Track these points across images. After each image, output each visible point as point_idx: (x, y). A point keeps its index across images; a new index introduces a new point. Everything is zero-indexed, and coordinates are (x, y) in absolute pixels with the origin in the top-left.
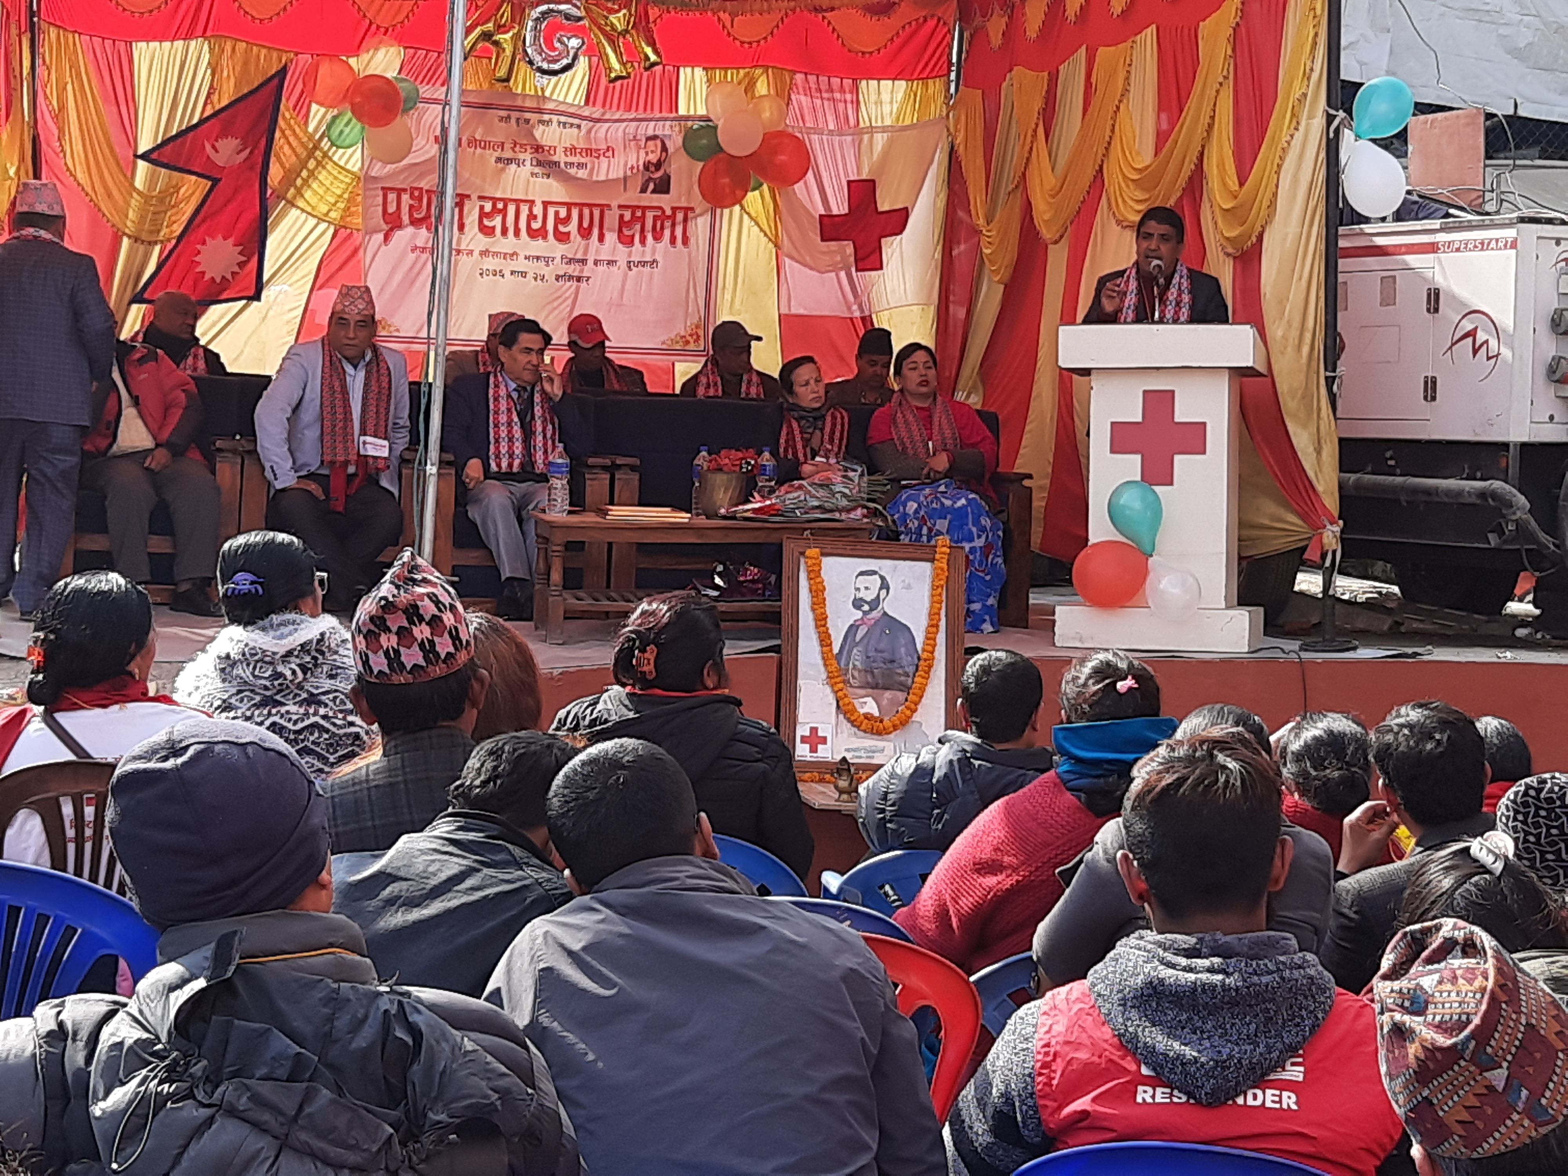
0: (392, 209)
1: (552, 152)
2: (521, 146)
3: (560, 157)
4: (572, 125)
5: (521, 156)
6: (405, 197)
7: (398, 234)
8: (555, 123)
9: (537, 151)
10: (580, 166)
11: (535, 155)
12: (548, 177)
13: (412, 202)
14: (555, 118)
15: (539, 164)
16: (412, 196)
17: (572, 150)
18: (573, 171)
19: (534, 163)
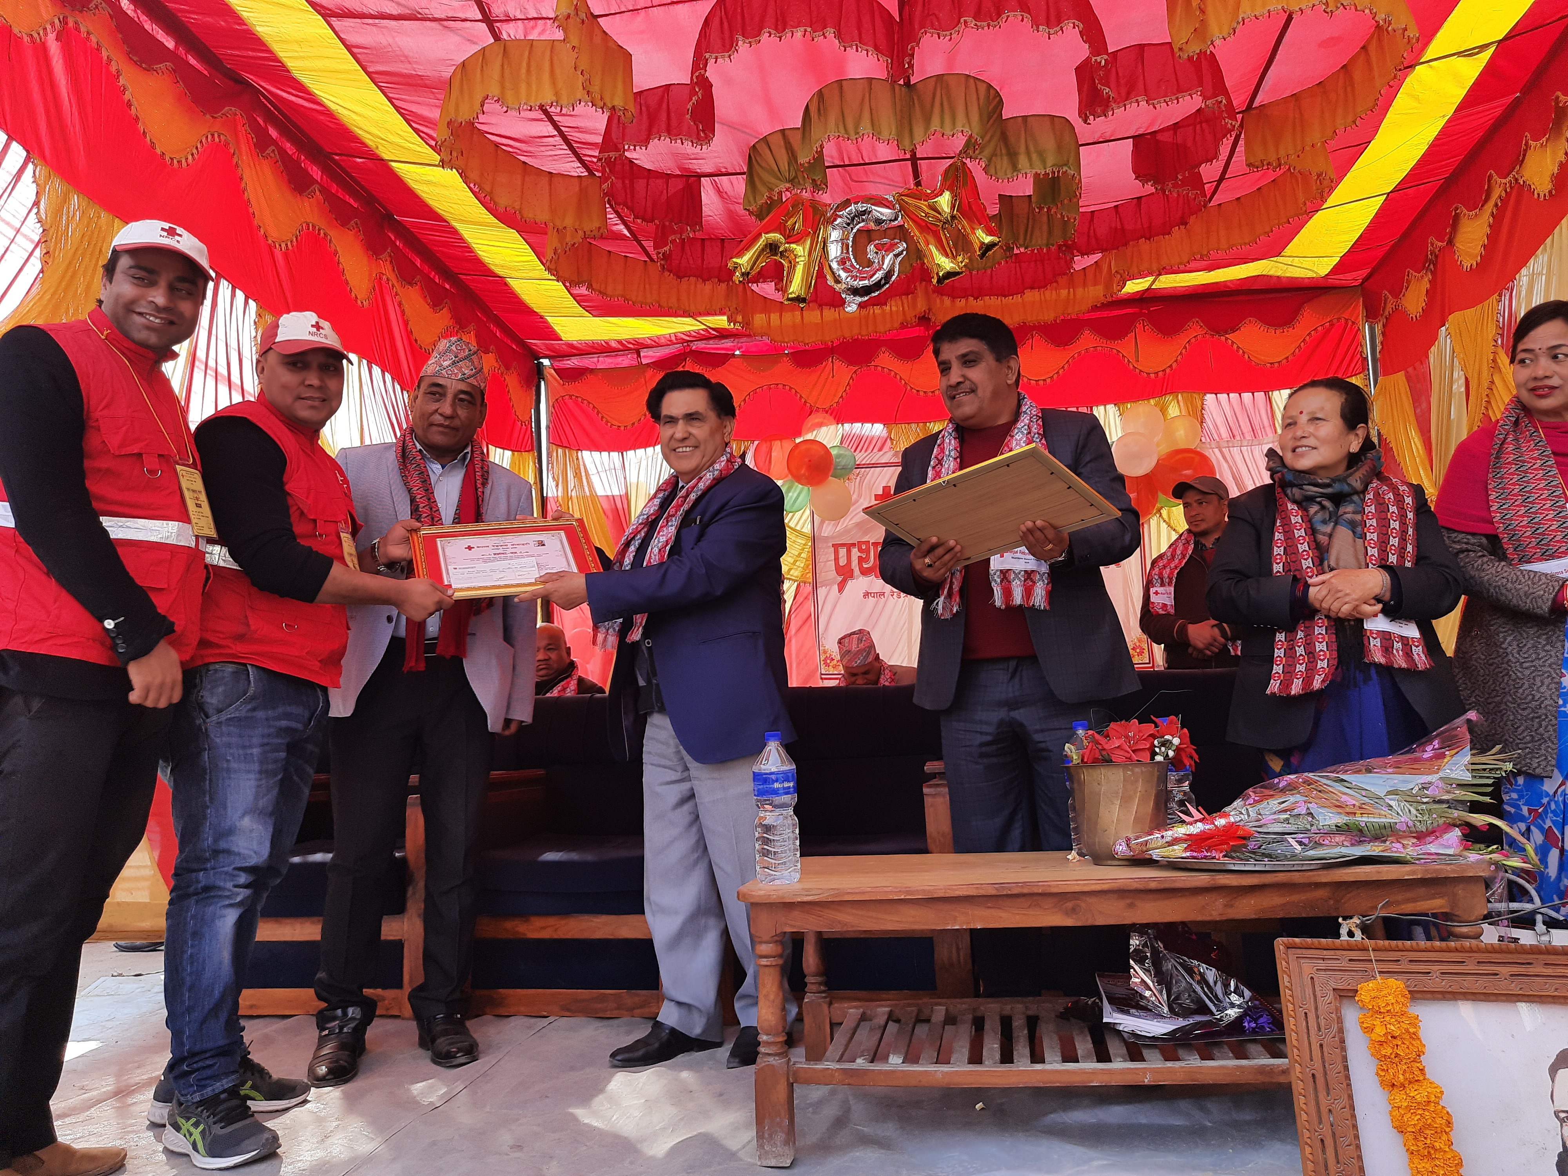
0: (843, 562)
6: (855, 553)
7: (850, 584)
13: (859, 554)
16: (860, 550)
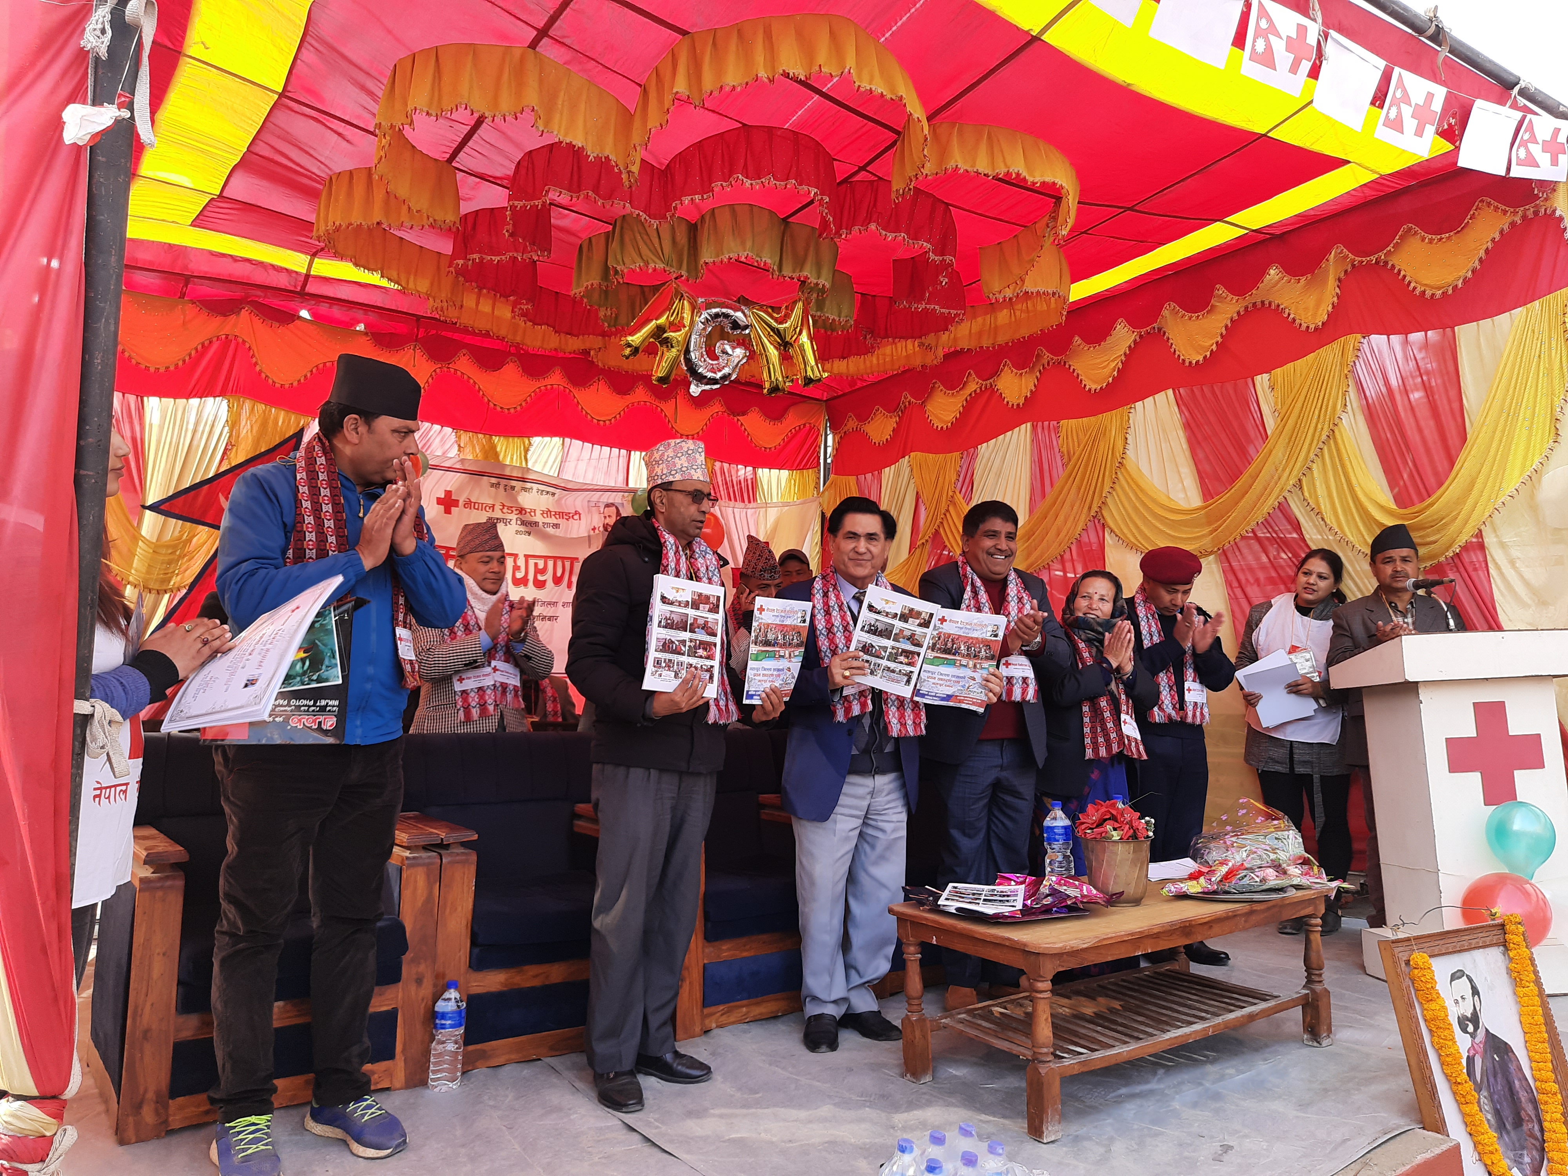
1: (533, 514)
2: (509, 508)
3: (538, 518)
4: (548, 492)
5: (509, 516)
8: (535, 490)
9: (520, 513)
10: (556, 526)
11: (519, 516)
12: (529, 534)
14: (535, 486)
15: (523, 523)
17: (548, 513)
18: (550, 530)
19: (519, 522)
